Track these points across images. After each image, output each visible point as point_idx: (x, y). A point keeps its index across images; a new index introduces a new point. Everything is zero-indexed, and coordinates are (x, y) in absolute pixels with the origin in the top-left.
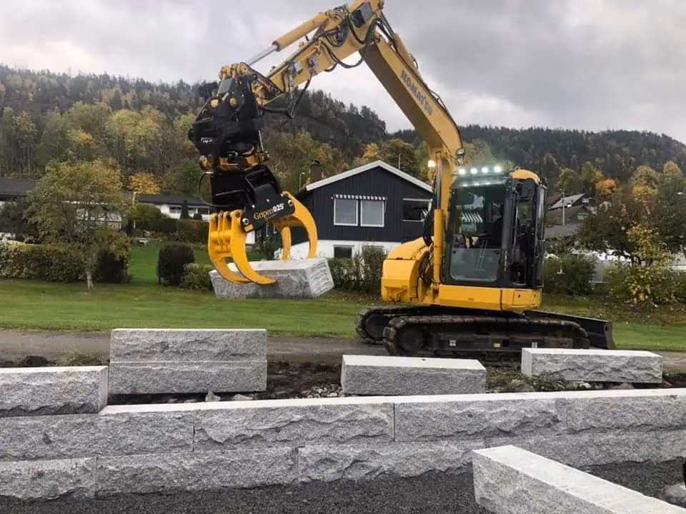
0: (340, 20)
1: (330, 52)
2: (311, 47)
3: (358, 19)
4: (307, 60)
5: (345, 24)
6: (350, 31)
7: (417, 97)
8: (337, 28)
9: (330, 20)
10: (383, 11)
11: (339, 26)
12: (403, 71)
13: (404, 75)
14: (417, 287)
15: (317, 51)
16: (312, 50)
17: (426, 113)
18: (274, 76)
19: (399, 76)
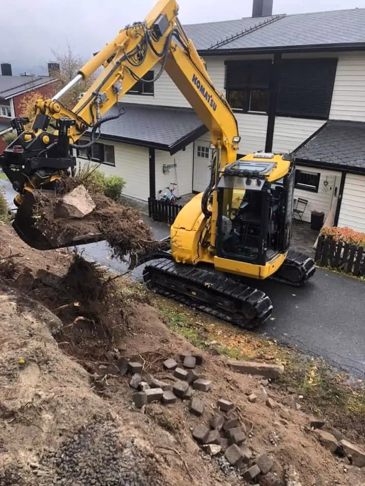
0: (140, 38)
1: (132, 73)
2: (115, 73)
3: (156, 32)
4: (113, 86)
5: (145, 41)
6: (149, 46)
7: (205, 96)
8: (138, 47)
9: (131, 39)
10: (178, 16)
11: (139, 45)
12: (194, 75)
13: (194, 79)
14: (198, 250)
15: (121, 76)
16: (116, 76)
17: (211, 109)
18: (83, 111)
19: (190, 80)
